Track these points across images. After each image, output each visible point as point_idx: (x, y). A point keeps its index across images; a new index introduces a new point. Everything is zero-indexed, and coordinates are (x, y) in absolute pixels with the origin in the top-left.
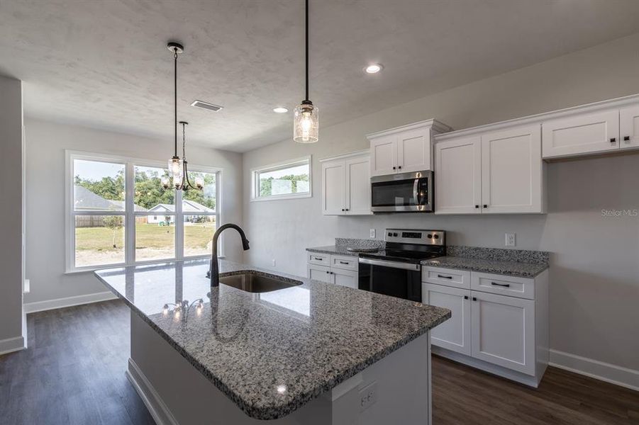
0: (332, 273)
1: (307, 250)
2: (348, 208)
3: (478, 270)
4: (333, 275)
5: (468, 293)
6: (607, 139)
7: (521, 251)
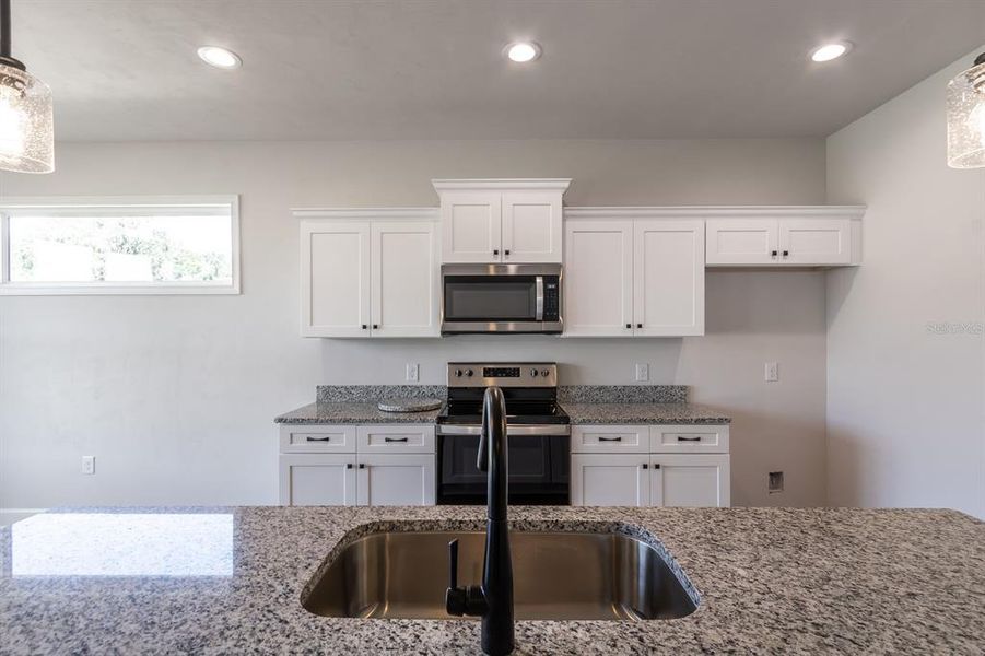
0: (362, 466)
1: (280, 420)
2: (378, 323)
3: (662, 422)
4: (365, 472)
5: (646, 459)
6: (768, 252)
7: (656, 387)
